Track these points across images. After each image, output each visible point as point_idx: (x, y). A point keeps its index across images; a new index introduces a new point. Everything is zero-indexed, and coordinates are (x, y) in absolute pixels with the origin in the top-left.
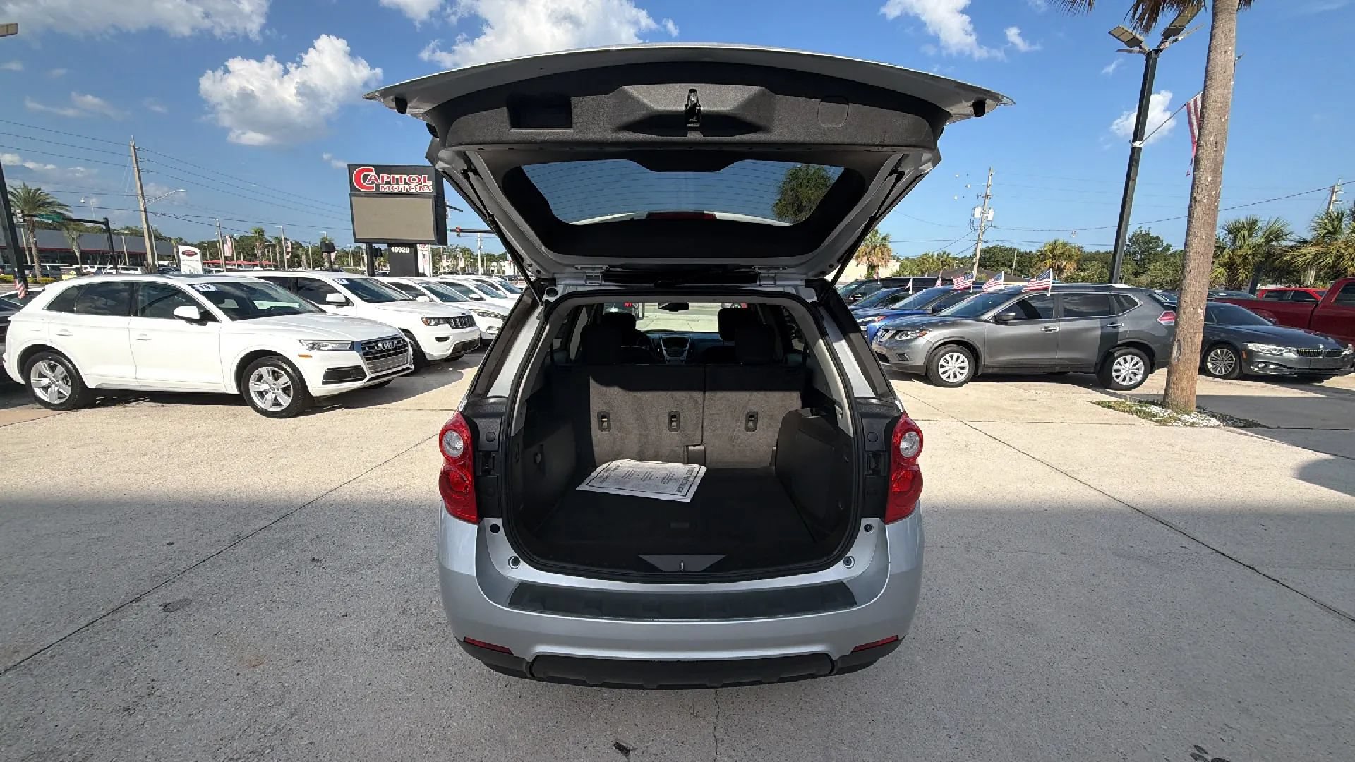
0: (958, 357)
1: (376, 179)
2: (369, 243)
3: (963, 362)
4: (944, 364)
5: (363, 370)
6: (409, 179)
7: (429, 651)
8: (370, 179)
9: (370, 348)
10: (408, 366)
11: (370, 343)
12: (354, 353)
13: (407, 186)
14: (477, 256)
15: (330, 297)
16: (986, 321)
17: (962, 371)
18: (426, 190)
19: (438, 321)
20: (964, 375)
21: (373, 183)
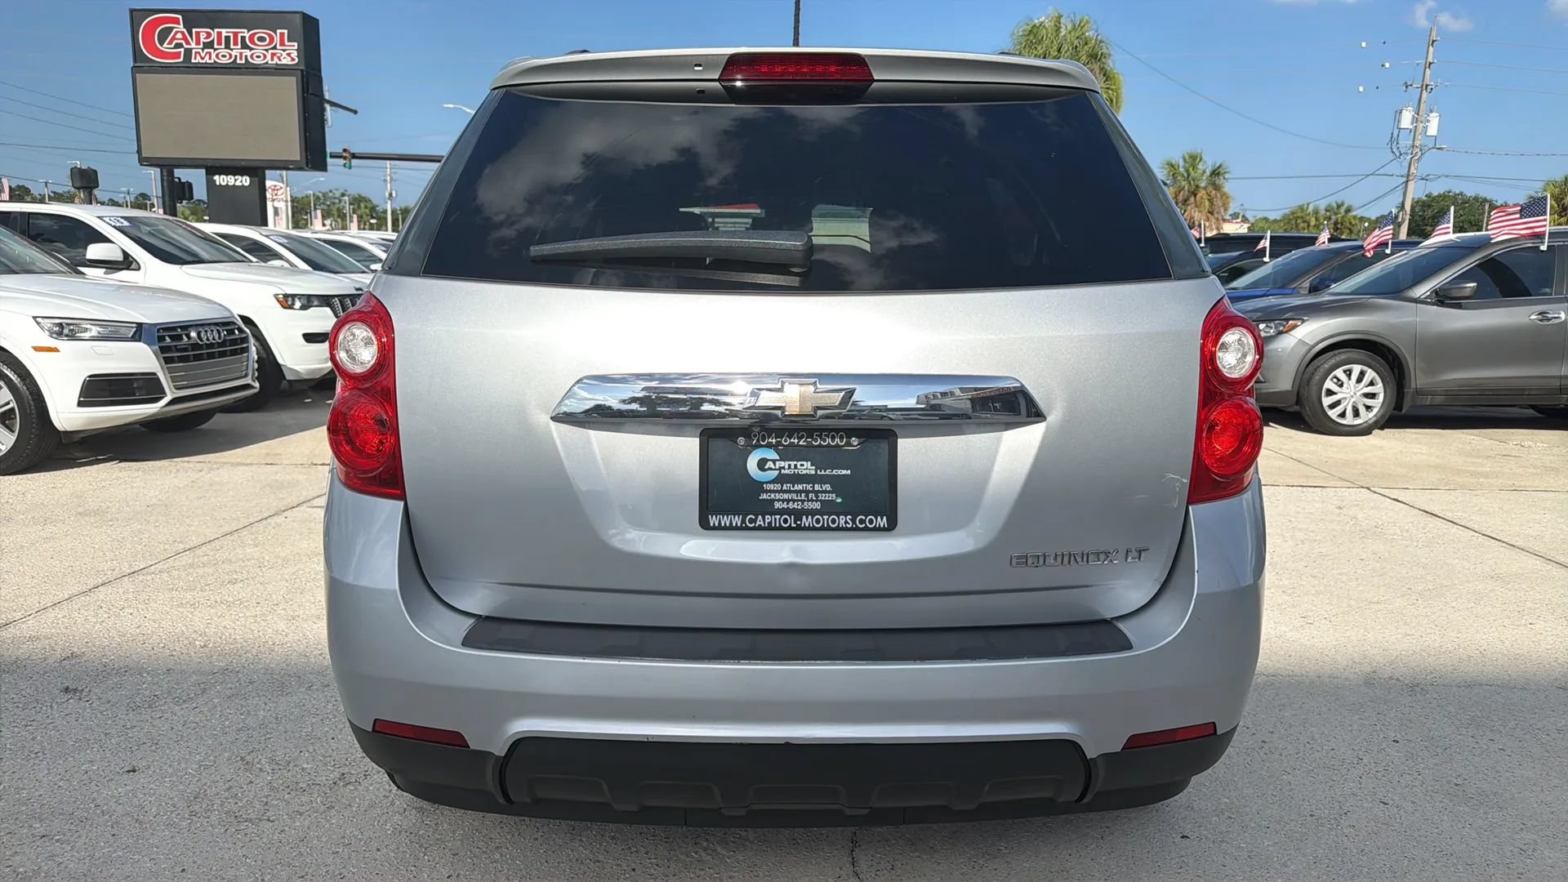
0: (1362, 374)
1: (185, 38)
2: (167, 167)
3: (1372, 383)
4: (1335, 388)
5: (158, 379)
6: (251, 38)
7: (298, 824)
8: (174, 38)
9: (172, 338)
10: (248, 380)
11: (174, 329)
12: (141, 347)
13: (248, 53)
14: (385, 212)
15: (94, 251)
16: (1416, 301)
17: (1369, 402)
18: (286, 61)
19: (309, 301)
20: (1375, 410)
21: (179, 46)
